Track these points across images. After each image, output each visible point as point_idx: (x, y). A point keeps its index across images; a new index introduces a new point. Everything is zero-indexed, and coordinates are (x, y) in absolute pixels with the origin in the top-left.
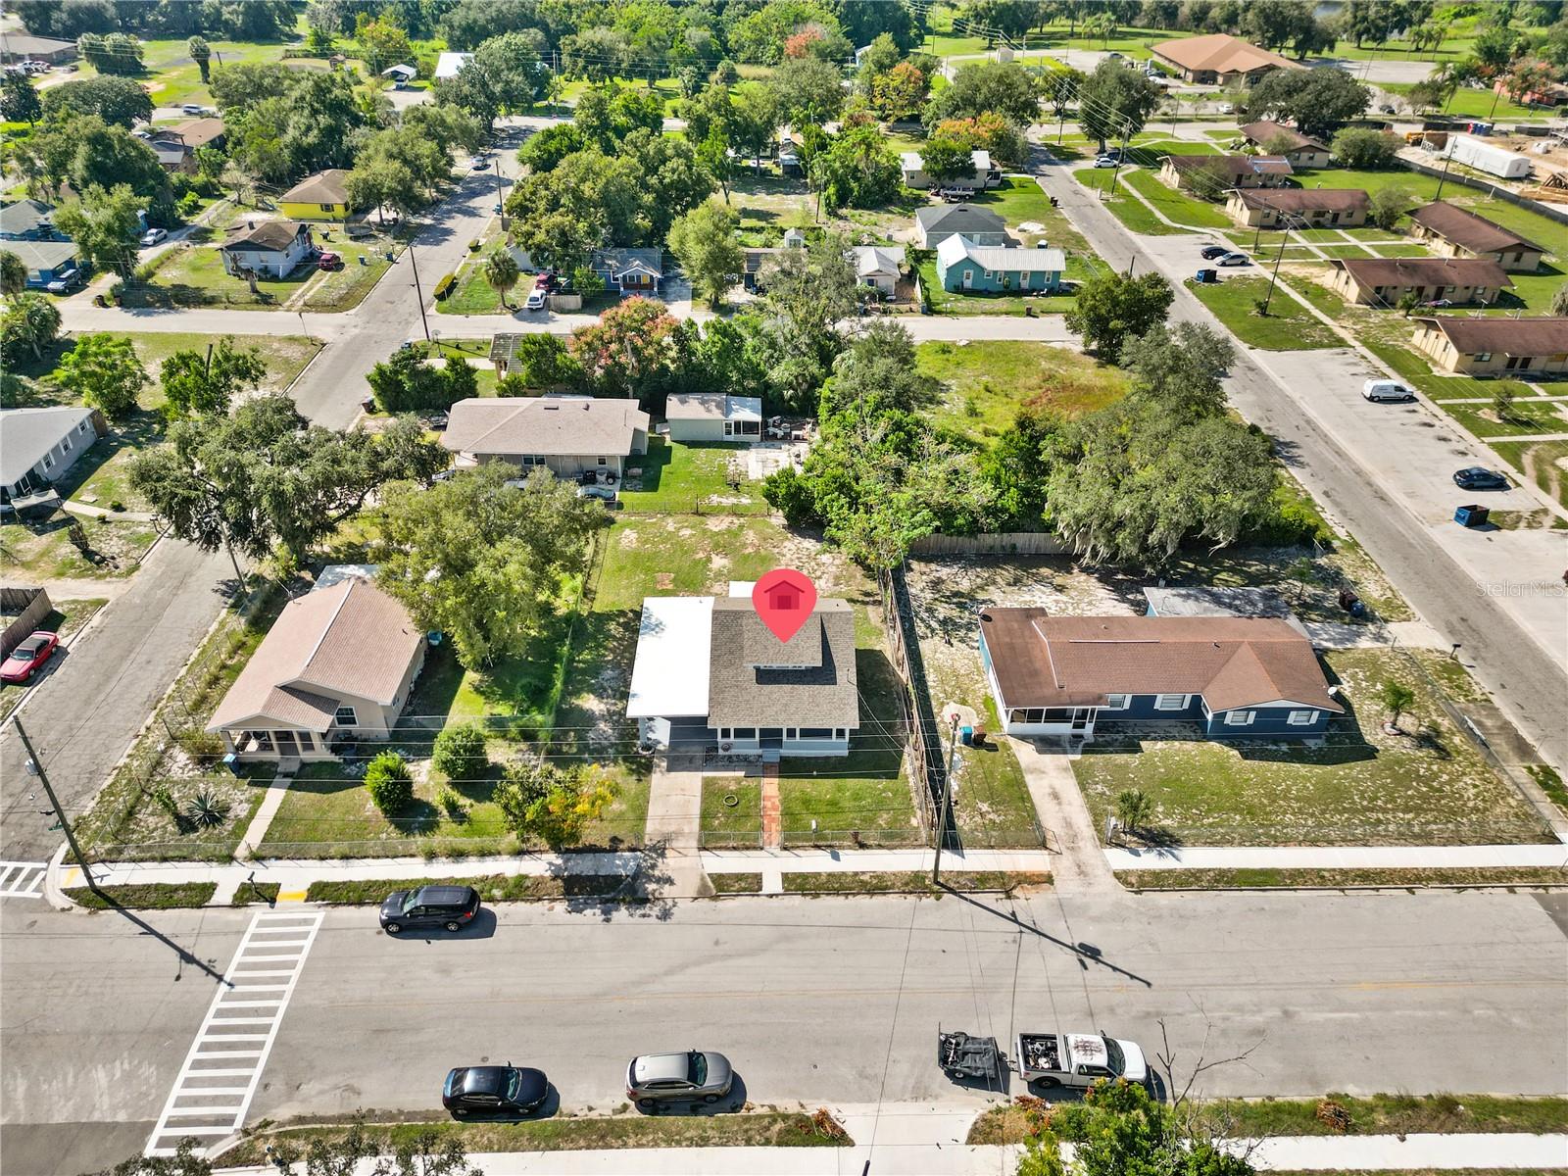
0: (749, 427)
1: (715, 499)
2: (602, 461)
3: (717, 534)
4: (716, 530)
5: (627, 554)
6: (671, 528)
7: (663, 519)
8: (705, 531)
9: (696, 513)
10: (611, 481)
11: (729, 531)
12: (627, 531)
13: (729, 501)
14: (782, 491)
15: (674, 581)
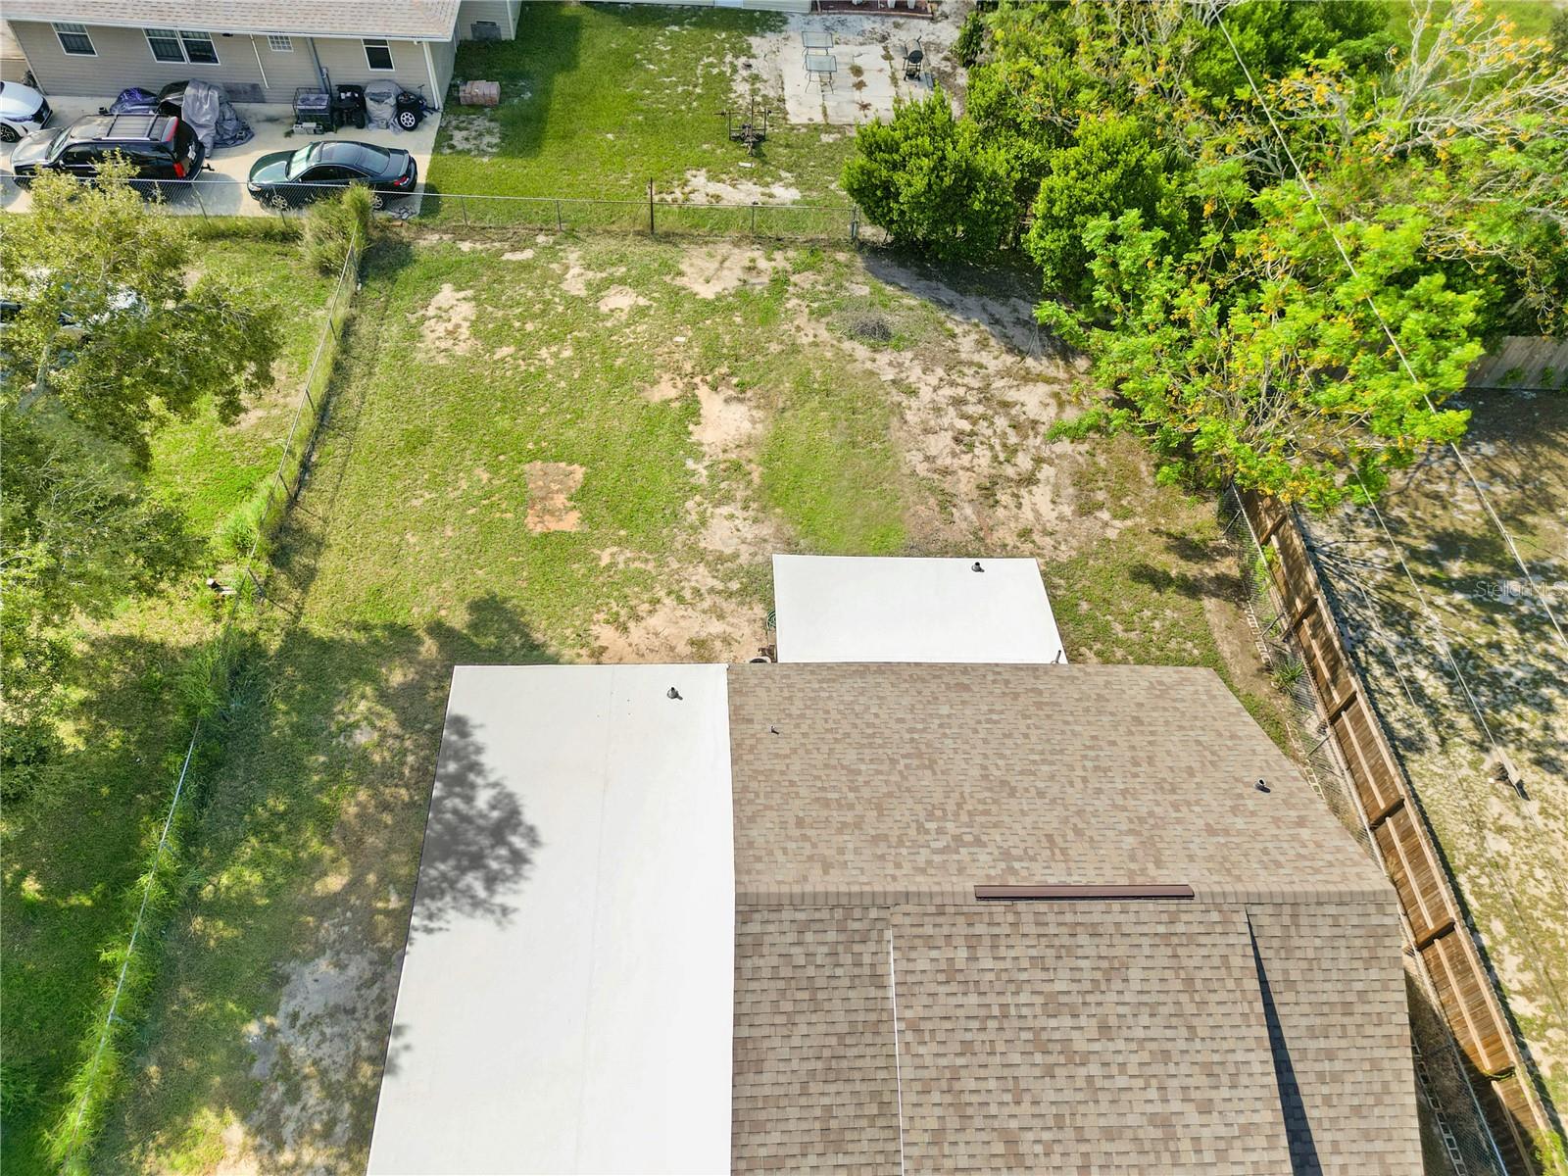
1: (701, 187)
2: (379, 55)
3: (711, 307)
4: (707, 292)
5: (437, 378)
6: (575, 284)
7: (551, 252)
8: (676, 297)
9: (650, 232)
10: (408, 118)
11: (743, 294)
12: (446, 294)
13: (742, 194)
14: (912, 183)
15: (582, 496)
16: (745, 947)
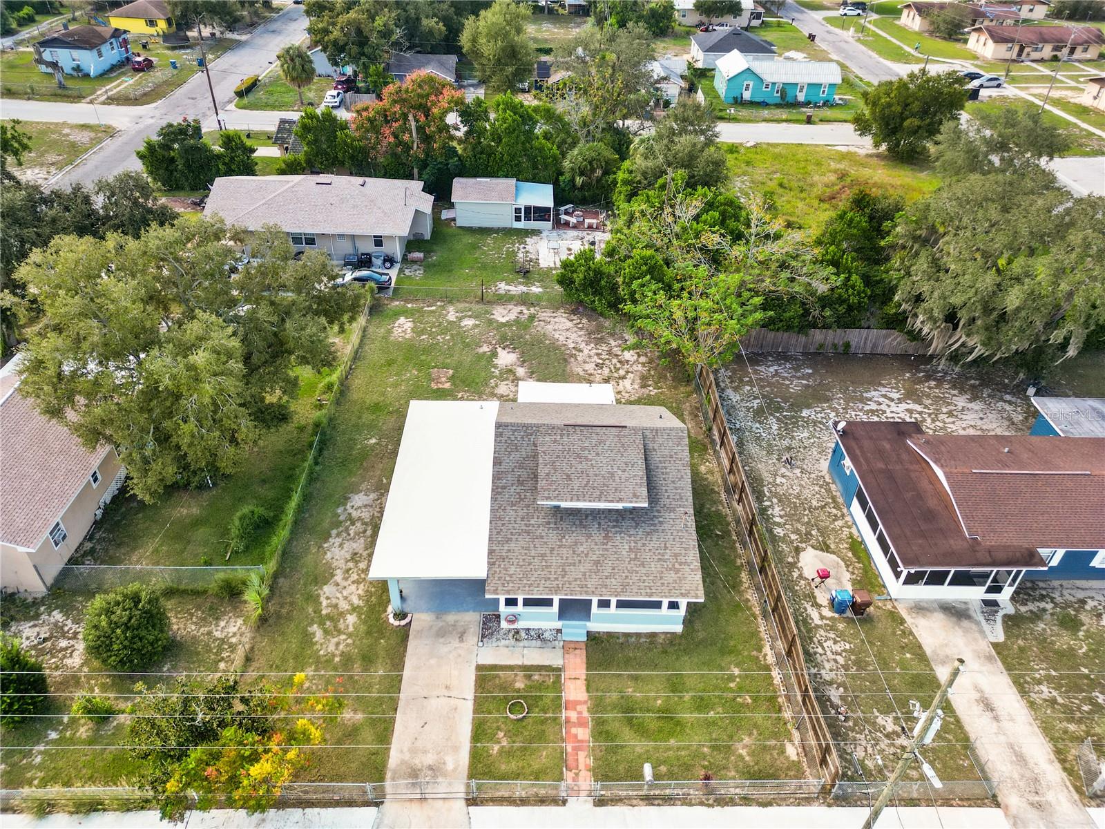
0: (540, 213)
1: (503, 287)
2: (378, 241)
3: (504, 325)
4: (503, 320)
5: (398, 345)
6: (452, 316)
7: (443, 307)
8: (490, 322)
9: (482, 300)
10: (388, 264)
11: (517, 321)
12: (402, 320)
13: (517, 289)
14: (578, 277)
15: (452, 379)
16: (498, 435)
